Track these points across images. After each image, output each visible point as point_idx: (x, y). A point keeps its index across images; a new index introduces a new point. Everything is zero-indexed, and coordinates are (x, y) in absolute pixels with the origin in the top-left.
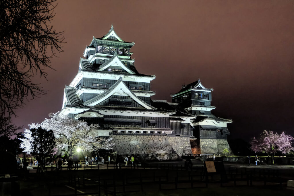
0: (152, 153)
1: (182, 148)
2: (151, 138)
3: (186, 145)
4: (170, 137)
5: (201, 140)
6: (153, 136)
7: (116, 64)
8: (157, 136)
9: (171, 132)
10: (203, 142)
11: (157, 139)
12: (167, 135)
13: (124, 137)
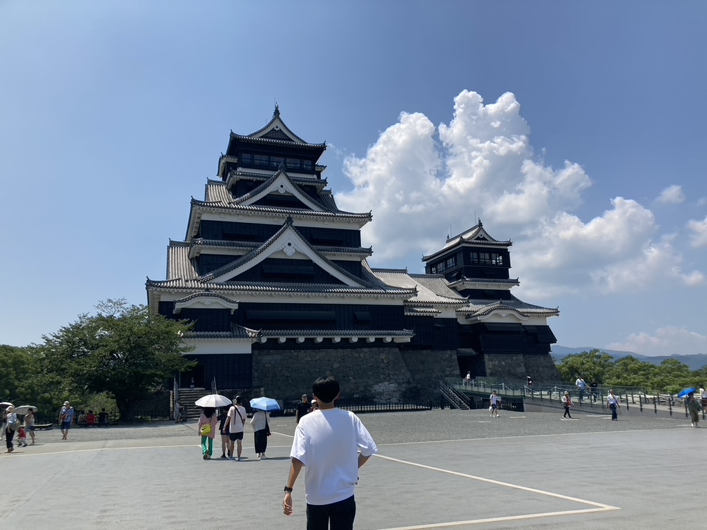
0: (361, 388)
2: (362, 355)
4: (410, 351)
5: (486, 357)
6: (366, 350)
7: (282, 191)
8: (375, 349)
9: (408, 339)
10: (492, 360)
11: (376, 356)
12: (399, 346)
13: (295, 354)
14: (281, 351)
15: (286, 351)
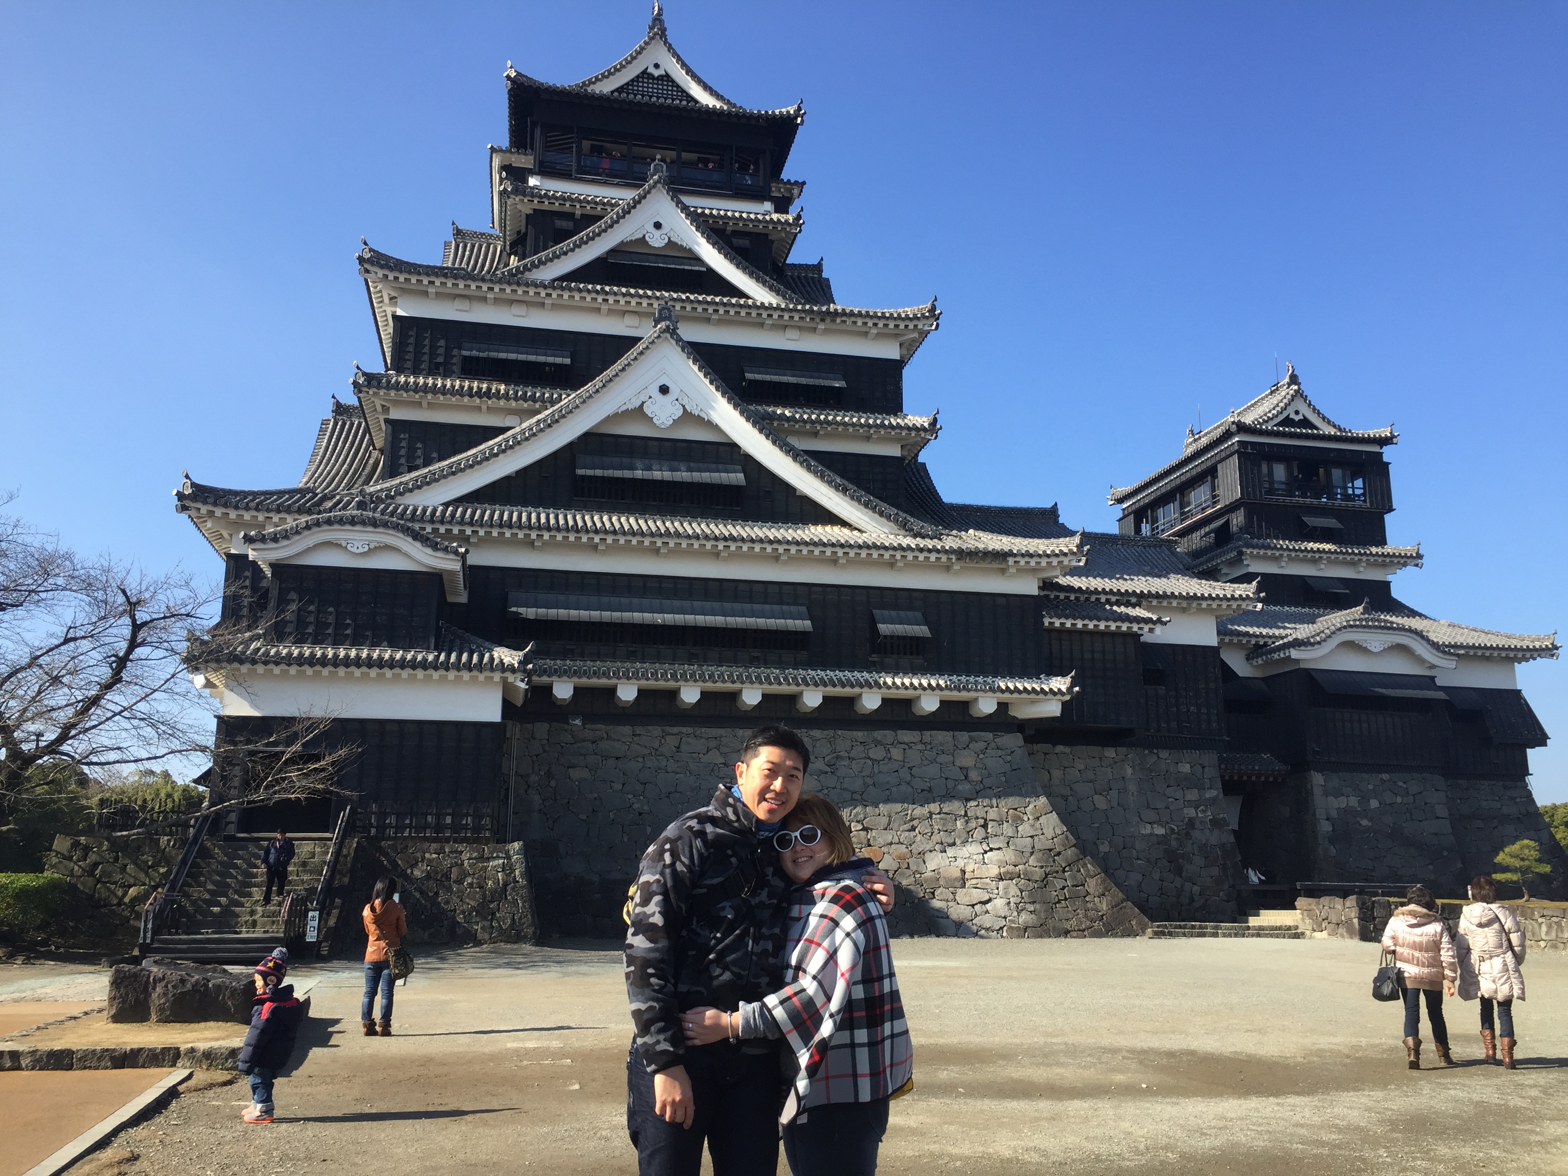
1: (1160, 831)
2: (896, 753)
3: (1191, 812)
4: (1060, 748)
5: (1317, 779)
6: (907, 736)
7: (657, 240)
8: (942, 737)
9: (1053, 709)
10: (1338, 794)
11: (942, 758)
12: (1021, 726)
13: (671, 741)
14: (627, 729)
15: (639, 730)
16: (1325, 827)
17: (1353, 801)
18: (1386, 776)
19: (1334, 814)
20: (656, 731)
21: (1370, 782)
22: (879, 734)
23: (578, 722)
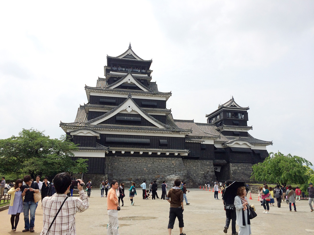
0: (161, 177)
1: (203, 172)
2: (163, 161)
5: (231, 164)
7: (129, 82)
9: (187, 154)
10: (234, 166)
11: (170, 162)
12: (182, 157)
13: (130, 159)
14: (123, 157)
15: (125, 157)
16: (232, 172)
17: (237, 168)
18: (242, 164)
19: (233, 170)
20: (127, 157)
21: (239, 165)
22: (160, 158)
23: (116, 156)
